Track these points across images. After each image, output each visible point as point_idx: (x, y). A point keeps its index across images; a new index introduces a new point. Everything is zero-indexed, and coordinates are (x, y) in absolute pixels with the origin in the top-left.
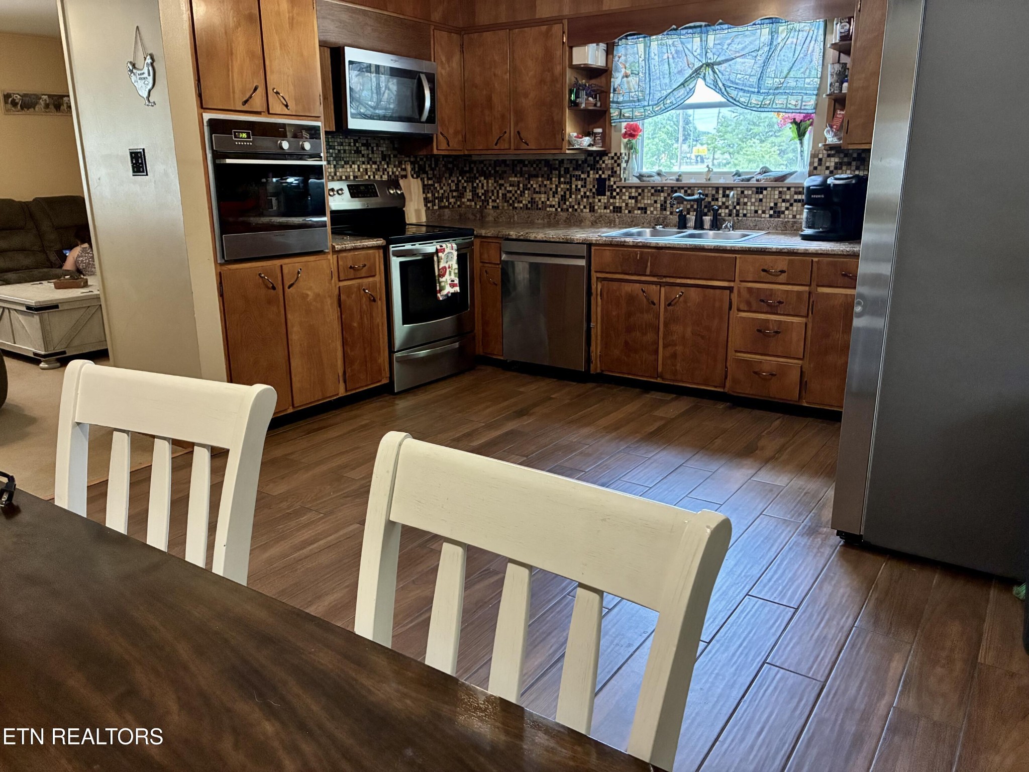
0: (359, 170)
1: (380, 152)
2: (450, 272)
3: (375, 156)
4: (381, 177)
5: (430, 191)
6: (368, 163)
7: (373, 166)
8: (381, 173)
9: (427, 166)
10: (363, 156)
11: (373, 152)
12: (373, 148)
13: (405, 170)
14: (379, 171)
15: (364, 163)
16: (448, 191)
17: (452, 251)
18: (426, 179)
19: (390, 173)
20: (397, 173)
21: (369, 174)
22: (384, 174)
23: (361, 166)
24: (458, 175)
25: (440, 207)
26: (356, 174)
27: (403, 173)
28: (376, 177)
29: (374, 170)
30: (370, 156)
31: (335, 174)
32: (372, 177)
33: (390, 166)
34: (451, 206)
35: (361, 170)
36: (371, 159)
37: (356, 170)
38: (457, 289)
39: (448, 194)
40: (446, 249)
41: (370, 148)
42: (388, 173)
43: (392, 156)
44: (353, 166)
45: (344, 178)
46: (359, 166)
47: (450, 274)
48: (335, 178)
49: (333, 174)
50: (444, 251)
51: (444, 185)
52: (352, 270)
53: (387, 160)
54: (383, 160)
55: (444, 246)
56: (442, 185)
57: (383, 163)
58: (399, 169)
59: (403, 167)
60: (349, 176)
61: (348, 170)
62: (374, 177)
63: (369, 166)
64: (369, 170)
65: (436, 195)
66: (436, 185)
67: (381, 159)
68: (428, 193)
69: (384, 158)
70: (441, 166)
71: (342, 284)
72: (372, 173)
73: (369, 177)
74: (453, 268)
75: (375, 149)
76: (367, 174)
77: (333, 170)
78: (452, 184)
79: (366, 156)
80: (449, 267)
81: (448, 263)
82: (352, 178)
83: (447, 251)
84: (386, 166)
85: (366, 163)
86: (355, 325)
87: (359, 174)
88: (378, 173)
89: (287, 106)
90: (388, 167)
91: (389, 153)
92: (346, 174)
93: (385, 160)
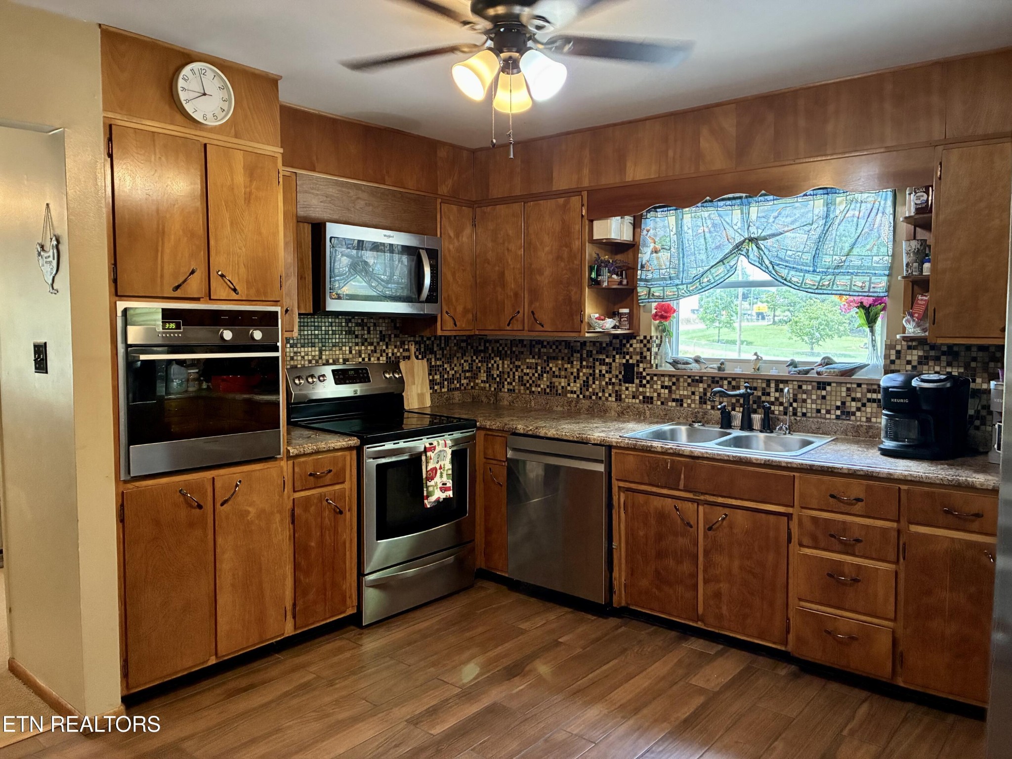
0: (351, 352)
1: (378, 332)
2: (441, 473)
3: (372, 336)
4: (378, 359)
5: (438, 373)
6: (363, 344)
7: (369, 348)
8: (379, 355)
9: (435, 345)
10: (357, 337)
11: (369, 333)
12: (369, 328)
13: (408, 350)
14: (376, 352)
15: (357, 344)
16: (460, 372)
17: (445, 449)
18: (433, 360)
19: (390, 355)
20: (398, 354)
21: (363, 356)
22: (381, 355)
23: (353, 348)
24: (472, 355)
25: (449, 390)
26: (347, 357)
27: (406, 354)
28: (372, 359)
29: (369, 352)
30: (366, 336)
31: (321, 358)
32: (366, 360)
33: (389, 347)
34: (463, 388)
35: (354, 352)
36: (366, 340)
37: (347, 352)
38: (450, 494)
39: (460, 375)
40: (437, 447)
41: (366, 328)
42: (387, 354)
43: (393, 336)
44: (344, 348)
45: (331, 361)
46: (350, 348)
47: (441, 476)
48: (320, 361)
49: (317, 358)
50: (435, 450)
51: (455, 365)
52: (312, 478)
53: (387, 340)
54: (381, 341)
55: (435, 443)
56: (453, 365)
57: (381, 343)
58: (401, 350)
59: (406, 347)
60: (338, 359)
61: (337, 352)
62: (369, 359)
63: (363, 348)
64: (363, 352)
65: (446, 376)
66: (446, 366)
67: (379, 340)
68: (436, 374)
69: (382, 338)
70: (453, 345)
71: (297, 495)
72: (367, 355)
73: (363, 359)
74: (446, 469)
75: (372, 328)
76: (360, 356)
77: (317, 353)
78: (465, 364)
79: (360, 336)
80: (441, 468)
81: (440, 463)
82: (341, 361)
83: (438, 449)
84: (384, 347)
85: (360, 344)
86: (313, 544)
87: (351, 356)
88: (375, 355)
89: (235, 290)
90: (387, 347)
91: (390, 333)
92: (334, 357)
93: (384, 340)
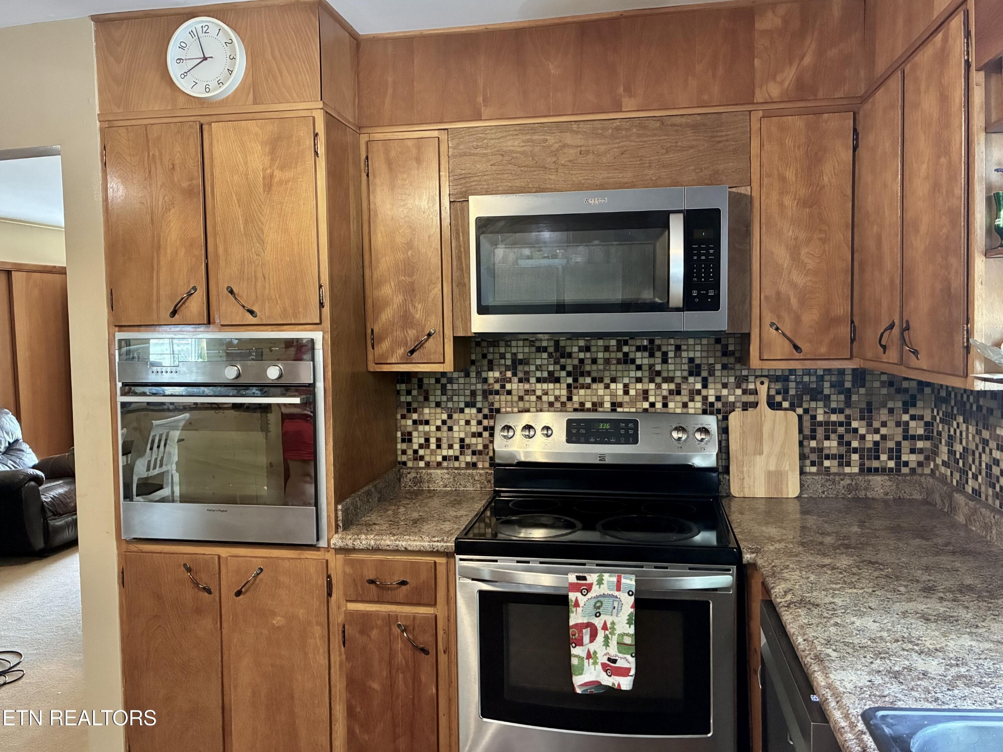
0: (626, 392)
1: (685, 361)
2: (606, 638)
3: (671, 367)
4: (685, 405)
5: (833, 436)
6: (652, 380)
7: (665, 386)
8: (686, 399)
9: (827, 385)
10: (639, 368)
11: (665, 361)
12: (665, 354)
13: (755, 392)
14: (679, 393)
15: (639, 380)
16: (899, 438)
17: (616, 593)
18: (820, 411)
19: (712, 399)
20: (732, 399)
21: (652, 399)
22: (692, 400)
23: (631, 386)
24: (933, 407)
25: (865, 470)
26: (619, 400)
27: (751, 398)
28: (671, 405)
29: (665, 393)
30: (658, 368)
31: (570, 399)
32: (659, 405)
33: (710, 386)
34: (905, 470)
35: (632, 392)
36: (658, 373)
37: (620, 392)
38: (628, 681)
39: (898, 444)
40: (595, 587)
41: (658, 354)
42: (705, 398)
43: (718, 367)
44: (613, 386)
45: (588, 405)
46: (626, 386)
47: (606, 642)
48: (569, 405)
49: (564, 399)
50: (588, 590)
51: (884, 424)
52: (372, 586)
53: (704, 374)
54: (691, 374)
55: (592, 578)
56: (876, 424)
57: (691, 379)
58: (739, 392)
59: (751, 386)
60: (601, 404)
61: (601, 392)
62: (665, 405)
63: (652, 386)
64: (651, 393)
65: (855, 444)
66: (855, 424)
67: (686, 374)
68: (827, 438)
69: (695, 370)
70: (877, 384)
71: (351, 607)
72: (660, 398)
73: (652, 405)
74: (617, 632)
75: (671, 354)
76: (646, 399)
77: (564, 392)
78: (913, 424)
79: (645, 368)
80: (605, 627)
81: (603, 618)
82: (607, 405)
83: (596, 591)
84: (699, 386)
85: (646, 380)
86: (376, 686)
87: (627, 398)
88: (678, 398)
89: (251, 312)
90: (705, 386)
91: (711, 361)
92: (595, 399)
93: (698, 374)
